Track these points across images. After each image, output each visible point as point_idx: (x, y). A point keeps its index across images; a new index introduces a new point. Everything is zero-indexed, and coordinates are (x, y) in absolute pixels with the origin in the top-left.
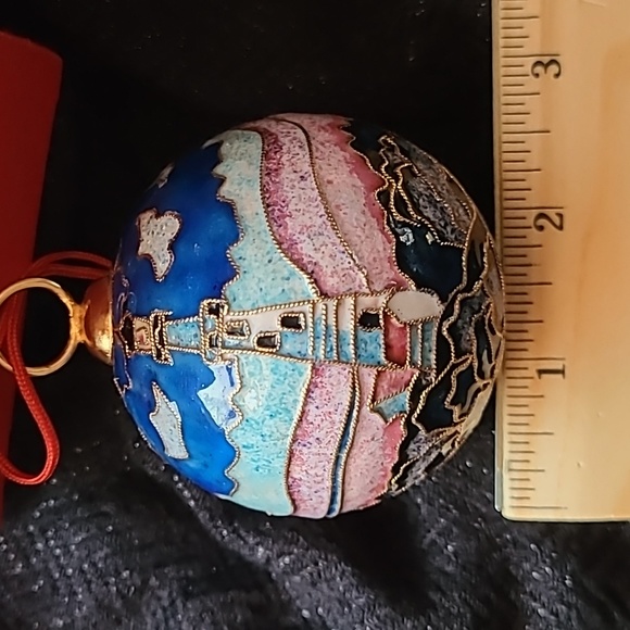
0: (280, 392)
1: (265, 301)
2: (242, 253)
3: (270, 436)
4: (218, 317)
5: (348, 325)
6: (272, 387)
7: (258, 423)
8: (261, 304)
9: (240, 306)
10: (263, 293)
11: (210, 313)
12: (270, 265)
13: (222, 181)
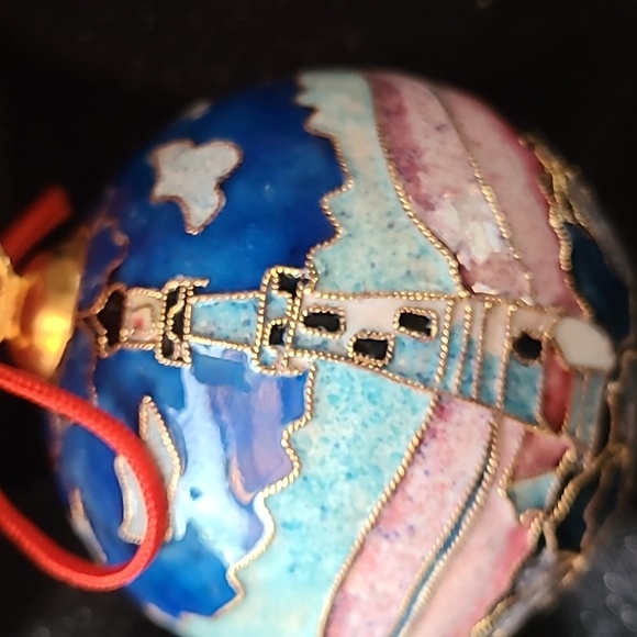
0: (374, 436)
1: (377, 283)
2: (346, 207)
3: (336, 511)
4: (294, 297)
5: (501, 347)
6: (364, 425)
7: (322, 486)
8: (371, 287)
9: (334, 285)
10: (375, 271)
11: (281, 289)
12: (391, 232)
13: (310, 111)
